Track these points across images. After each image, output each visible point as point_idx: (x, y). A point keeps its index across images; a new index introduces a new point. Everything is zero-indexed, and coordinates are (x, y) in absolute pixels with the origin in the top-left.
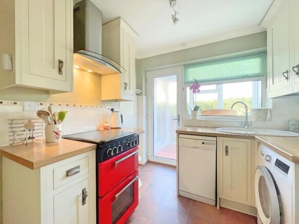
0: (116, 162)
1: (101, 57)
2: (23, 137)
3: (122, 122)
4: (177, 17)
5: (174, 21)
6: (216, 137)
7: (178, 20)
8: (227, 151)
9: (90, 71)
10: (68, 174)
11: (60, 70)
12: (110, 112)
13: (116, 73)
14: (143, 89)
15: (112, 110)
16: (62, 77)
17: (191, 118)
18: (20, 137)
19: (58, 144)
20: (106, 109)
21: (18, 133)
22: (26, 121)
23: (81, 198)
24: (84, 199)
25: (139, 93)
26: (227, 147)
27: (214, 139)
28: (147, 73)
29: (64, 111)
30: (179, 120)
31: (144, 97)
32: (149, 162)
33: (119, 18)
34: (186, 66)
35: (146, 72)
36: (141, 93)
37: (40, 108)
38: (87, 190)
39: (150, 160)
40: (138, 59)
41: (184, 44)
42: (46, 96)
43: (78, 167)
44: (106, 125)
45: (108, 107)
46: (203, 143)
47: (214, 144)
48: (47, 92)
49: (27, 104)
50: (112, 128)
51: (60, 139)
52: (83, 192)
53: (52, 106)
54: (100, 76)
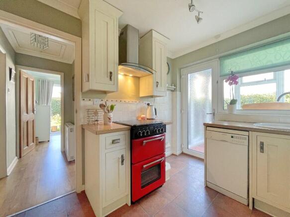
0: (144, 141)
1: (137, 65)
2: (93, 120)
3: (156, 114)
4: (200, 17)
5: (198, 21)
6: (248, 131)
7: (202, 19)
8: (262, 148)
9: (131, 75)
10: (113, 142)
11: (111, 78)
12: (146, 106)
13: (149, 75)
14: (178, 86)
15: (148, 104)
16: (112, 82)
17: (227, 112)
18: (92, 120)
19: (110, 125)
20: (144, 104)
21: (90, 117)
22: (95, 111)
23: (120, 160)
24: (122, 161)
25: (173, 89)
26: (262, 144)
27: (246, 133)
28: (182, 70)
29: (114, 104)
30: (214, 115)
31: (178, 93)
32: (183, 154)
33: (151, 30)
34: (222, 58)
35: (180, 69)
36: (175, 89)
37: (101, 103)
38: (124, 156)
39: (184, 152)
40: (173, 58)
41: (217, 36)
42: (104, 95)
43: (119, 139)
44: (143, 116)
45: (144, 102)
46: (232, 137)
47: (245, 139)
48: (105, 92)
49: (95, 100)
50: (147, 119)
51: (111, 123)
52: (122, 157)
53: (107, 102)
54: (139, 78)
